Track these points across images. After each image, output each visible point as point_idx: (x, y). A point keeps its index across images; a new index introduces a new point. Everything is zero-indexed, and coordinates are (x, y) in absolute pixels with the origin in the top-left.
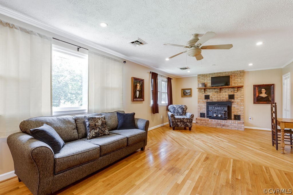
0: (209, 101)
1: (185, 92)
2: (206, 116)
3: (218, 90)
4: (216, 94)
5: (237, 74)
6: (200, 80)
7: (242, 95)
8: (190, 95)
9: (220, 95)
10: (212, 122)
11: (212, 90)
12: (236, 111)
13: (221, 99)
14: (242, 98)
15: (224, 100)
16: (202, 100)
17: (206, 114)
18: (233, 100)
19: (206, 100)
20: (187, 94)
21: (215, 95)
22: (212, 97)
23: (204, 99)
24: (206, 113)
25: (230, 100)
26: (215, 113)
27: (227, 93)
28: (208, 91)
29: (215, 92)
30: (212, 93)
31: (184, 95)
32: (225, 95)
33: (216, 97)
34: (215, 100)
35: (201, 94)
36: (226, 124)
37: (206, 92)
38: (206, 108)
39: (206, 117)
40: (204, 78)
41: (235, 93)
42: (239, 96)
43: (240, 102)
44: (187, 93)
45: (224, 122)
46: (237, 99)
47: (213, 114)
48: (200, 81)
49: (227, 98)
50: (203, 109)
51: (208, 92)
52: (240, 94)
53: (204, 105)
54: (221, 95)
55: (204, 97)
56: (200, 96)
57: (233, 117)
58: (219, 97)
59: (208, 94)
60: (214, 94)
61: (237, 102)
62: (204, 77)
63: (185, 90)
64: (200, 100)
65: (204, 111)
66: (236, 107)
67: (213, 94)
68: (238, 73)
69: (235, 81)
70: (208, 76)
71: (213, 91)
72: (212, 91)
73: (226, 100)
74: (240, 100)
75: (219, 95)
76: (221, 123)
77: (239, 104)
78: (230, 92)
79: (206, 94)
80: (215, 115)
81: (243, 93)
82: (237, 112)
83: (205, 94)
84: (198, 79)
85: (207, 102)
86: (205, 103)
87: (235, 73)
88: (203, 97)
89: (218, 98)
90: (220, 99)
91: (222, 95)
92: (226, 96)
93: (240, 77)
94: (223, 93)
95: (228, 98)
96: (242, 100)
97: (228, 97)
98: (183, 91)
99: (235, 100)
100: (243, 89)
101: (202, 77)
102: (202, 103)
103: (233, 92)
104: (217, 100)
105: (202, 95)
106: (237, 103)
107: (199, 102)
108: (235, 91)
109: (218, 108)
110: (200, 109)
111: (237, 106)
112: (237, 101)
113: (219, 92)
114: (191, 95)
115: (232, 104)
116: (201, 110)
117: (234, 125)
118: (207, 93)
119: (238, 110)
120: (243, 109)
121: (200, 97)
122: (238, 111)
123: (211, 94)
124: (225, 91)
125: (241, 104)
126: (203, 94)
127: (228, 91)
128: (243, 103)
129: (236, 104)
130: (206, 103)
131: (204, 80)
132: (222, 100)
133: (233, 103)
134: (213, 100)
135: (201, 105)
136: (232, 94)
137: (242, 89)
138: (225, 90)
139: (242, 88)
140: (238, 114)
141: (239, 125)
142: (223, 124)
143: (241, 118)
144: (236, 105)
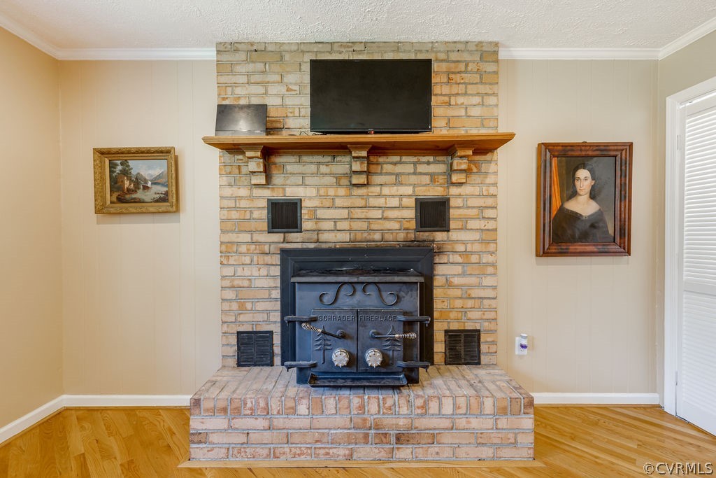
0: (296, 241)
1: (126, 172)
2: (277, 350)
3: (356, 166)
4: (342, 191)
5: (462, 67)
6: (235, 85)
7: (490, 202)
8: (164, 199)
9: (365, 198)
10: (322, 421)
11: (313, 168)
12: (458, 303)
13: (374, 226)
14: (491, 225)
15: (389, 237)
16: (246, 237)
17: (277, 340)
18: (440, 236)
19: (278, 237)
20: (140, 194)
21: (338, 202)
22: (320, 214)
23: (265, 226)
24: (277, 329)
25: (425, 235)
26: (343, 336)
27: (409, 190)
28: (289, 168)
29: (338, 178)
30: (318, 187)
31: (121, 200)
32: (395, 202)
33: (345, 213)
34: (335, 238)
35: (243, 192)
36: (423, 423)
37: (278, 179)
38: (277, 294)
39: (278, 360)
40: (264, 72)
41: (454, 191)
42: (474, 212)
43: (477, 247)
44: (139, 183)
45: (404, 410)
46: (464, 228)
47: (326, 350)
48: (239, 91)
49: (407, 225)
50: (261, 306)
51: (293, 180)
52: (481, 196)
53: (264, 272)
54: (373, 202)
55: (262, 214)
56: (236, 208)
57: (439, 347)
58: (358, 213)
59: (292, 192)
60: (331, 192)
61: (461, 248)
62: (260, 66)
63: (124, 163)
64: (233, 237)
65: (267, 318)
66: (456, 281)
67: (322, 191)
68: (466, 57)
69: (451, 112)
70: (287, 57)
71: (324, 169)
72: (318, 174)
73: (401, 236)
74: (476, 236)
75: (362, 203)
76: (389, 420)
77: (474, 258)
78: (427, 179)
79: (277, 195)
80: (340, 357)
81: (492, 190)
82: (464, 310)
83: (267, 193)
84: (223, 79)
85: (284, 253)
86: (268, 259)
87: (453, 57)
88: (256, 214)
89: (357, 225)
90: (364, 225)
91: (381, 202)
92: (401, 207)
93: (482, 89)
94: (386, 191)
95: (413, 225)
96: (489, 237)
97: (411, 213)
98: (113, 166)
99: (454, 235)
100: (492, 167)
101: (251, 67)
102: (247, 260)
103: (441, 179)
104: (345, 237)
105: (251, 198)
106: (461, 254)
107: (227, 250)
108: (455, 178)
109: (359, 296)
110: (235, 306)
111: (463, 274)
112: (464, 243)
113: (362, 179)
114: (168, 202)
115: (437, 260)
116: (242, 308)
117: (475, 423)
118: (283, 186)
119: (470, 298)
120: (490, 293)
121: (234, 215)
122: (470, 303)
123: (312, 192)
124: (397, 175)
125: (487, 258)
126: (258, 192)
127: (415, 173)
128: (492, 253)
129: (458, 259)
130: (277, 259)
131: (265, 84)
132: (377, 236)
133: (440, 252)
134: (324, 237)
135: (243, 277)
136: (434, 192)
137: (490, 162)
138: (399, 169)
139: (488, 157)
140: (469, 326)
141: (503, 423)
142: (402, 422)
143: (484, 348)
144: (459, 269)
